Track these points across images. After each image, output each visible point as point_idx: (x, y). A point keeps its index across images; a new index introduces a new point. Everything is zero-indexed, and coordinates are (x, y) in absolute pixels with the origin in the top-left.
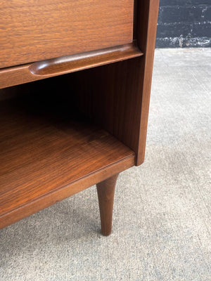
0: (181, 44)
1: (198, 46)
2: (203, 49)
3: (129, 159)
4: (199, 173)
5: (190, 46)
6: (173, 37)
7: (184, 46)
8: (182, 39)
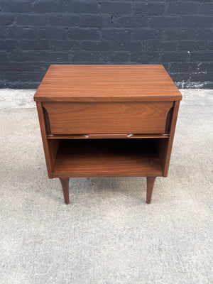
0: (183, 86)
1: (195, 88)
2: (199, 90)
4: (191, 177)
5: (189, 88)
6: (177, 82)
7: (185, 88)
8: (184, 83)
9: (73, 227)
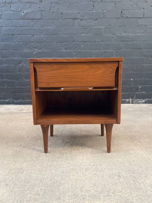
1: (139, 103)
3: (114, 120)
5: (135, 103)
6: (127, 99)
7: (132, 103)
8: (131, 100)
9: (49, 164)
